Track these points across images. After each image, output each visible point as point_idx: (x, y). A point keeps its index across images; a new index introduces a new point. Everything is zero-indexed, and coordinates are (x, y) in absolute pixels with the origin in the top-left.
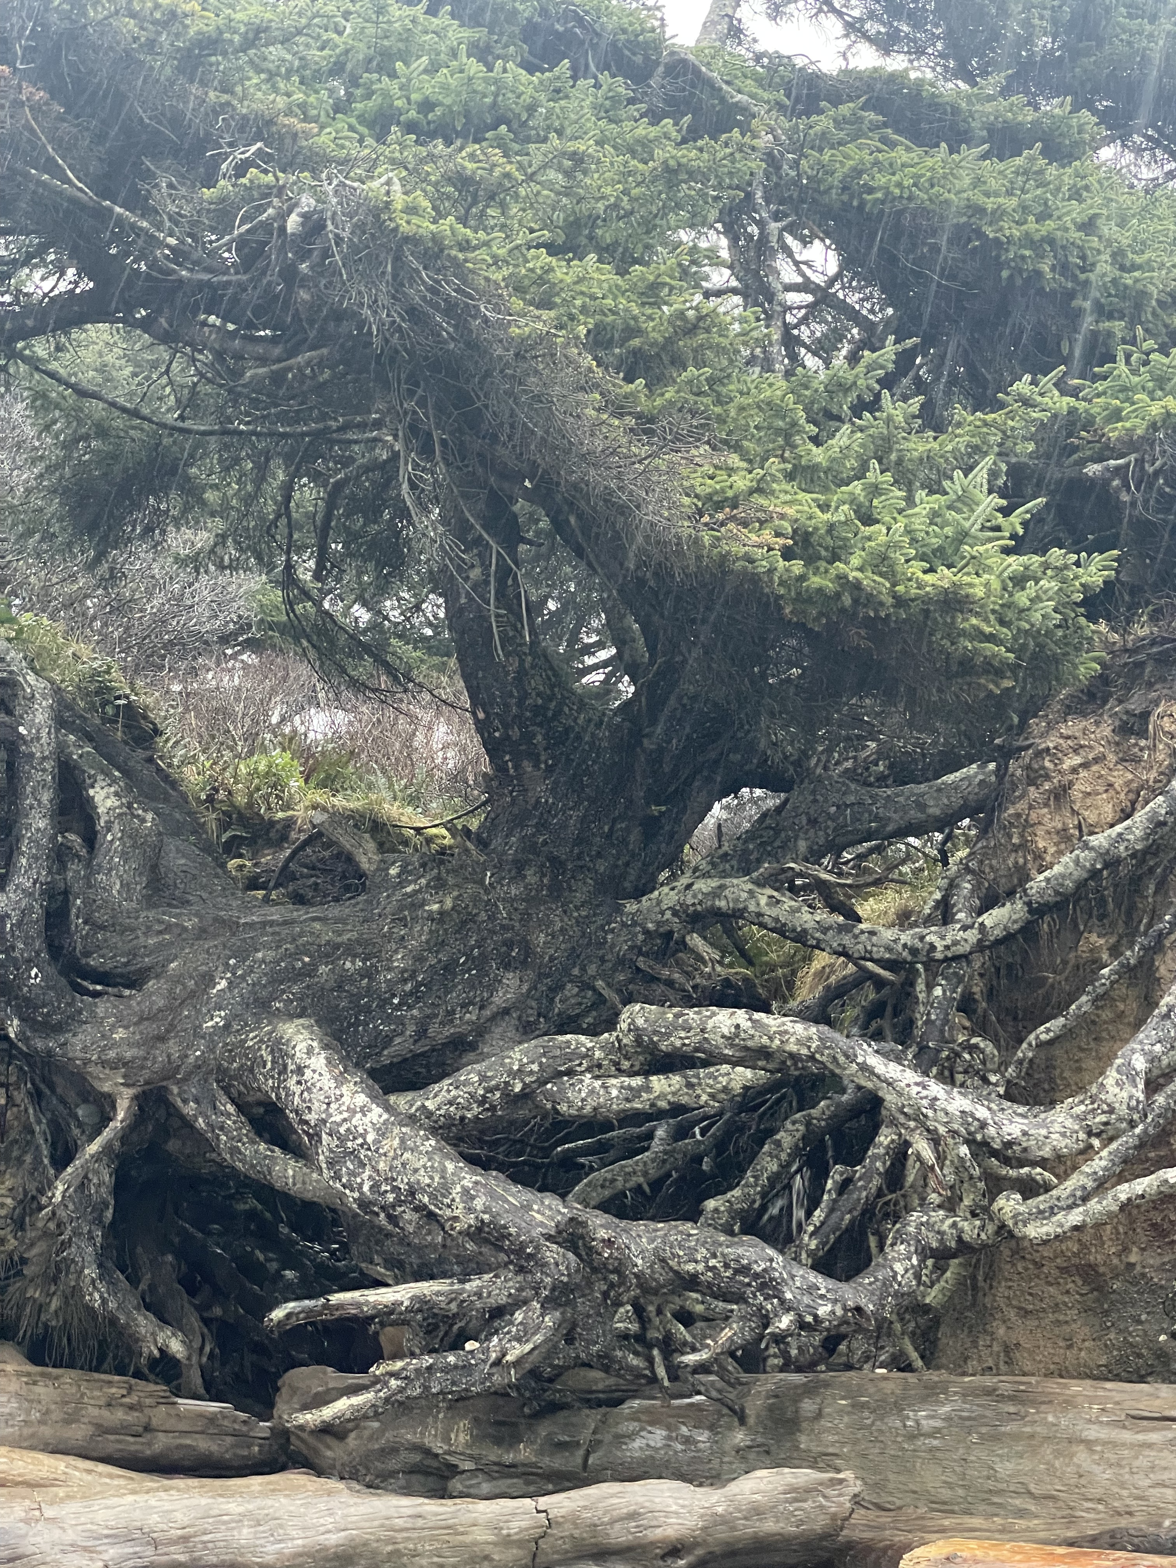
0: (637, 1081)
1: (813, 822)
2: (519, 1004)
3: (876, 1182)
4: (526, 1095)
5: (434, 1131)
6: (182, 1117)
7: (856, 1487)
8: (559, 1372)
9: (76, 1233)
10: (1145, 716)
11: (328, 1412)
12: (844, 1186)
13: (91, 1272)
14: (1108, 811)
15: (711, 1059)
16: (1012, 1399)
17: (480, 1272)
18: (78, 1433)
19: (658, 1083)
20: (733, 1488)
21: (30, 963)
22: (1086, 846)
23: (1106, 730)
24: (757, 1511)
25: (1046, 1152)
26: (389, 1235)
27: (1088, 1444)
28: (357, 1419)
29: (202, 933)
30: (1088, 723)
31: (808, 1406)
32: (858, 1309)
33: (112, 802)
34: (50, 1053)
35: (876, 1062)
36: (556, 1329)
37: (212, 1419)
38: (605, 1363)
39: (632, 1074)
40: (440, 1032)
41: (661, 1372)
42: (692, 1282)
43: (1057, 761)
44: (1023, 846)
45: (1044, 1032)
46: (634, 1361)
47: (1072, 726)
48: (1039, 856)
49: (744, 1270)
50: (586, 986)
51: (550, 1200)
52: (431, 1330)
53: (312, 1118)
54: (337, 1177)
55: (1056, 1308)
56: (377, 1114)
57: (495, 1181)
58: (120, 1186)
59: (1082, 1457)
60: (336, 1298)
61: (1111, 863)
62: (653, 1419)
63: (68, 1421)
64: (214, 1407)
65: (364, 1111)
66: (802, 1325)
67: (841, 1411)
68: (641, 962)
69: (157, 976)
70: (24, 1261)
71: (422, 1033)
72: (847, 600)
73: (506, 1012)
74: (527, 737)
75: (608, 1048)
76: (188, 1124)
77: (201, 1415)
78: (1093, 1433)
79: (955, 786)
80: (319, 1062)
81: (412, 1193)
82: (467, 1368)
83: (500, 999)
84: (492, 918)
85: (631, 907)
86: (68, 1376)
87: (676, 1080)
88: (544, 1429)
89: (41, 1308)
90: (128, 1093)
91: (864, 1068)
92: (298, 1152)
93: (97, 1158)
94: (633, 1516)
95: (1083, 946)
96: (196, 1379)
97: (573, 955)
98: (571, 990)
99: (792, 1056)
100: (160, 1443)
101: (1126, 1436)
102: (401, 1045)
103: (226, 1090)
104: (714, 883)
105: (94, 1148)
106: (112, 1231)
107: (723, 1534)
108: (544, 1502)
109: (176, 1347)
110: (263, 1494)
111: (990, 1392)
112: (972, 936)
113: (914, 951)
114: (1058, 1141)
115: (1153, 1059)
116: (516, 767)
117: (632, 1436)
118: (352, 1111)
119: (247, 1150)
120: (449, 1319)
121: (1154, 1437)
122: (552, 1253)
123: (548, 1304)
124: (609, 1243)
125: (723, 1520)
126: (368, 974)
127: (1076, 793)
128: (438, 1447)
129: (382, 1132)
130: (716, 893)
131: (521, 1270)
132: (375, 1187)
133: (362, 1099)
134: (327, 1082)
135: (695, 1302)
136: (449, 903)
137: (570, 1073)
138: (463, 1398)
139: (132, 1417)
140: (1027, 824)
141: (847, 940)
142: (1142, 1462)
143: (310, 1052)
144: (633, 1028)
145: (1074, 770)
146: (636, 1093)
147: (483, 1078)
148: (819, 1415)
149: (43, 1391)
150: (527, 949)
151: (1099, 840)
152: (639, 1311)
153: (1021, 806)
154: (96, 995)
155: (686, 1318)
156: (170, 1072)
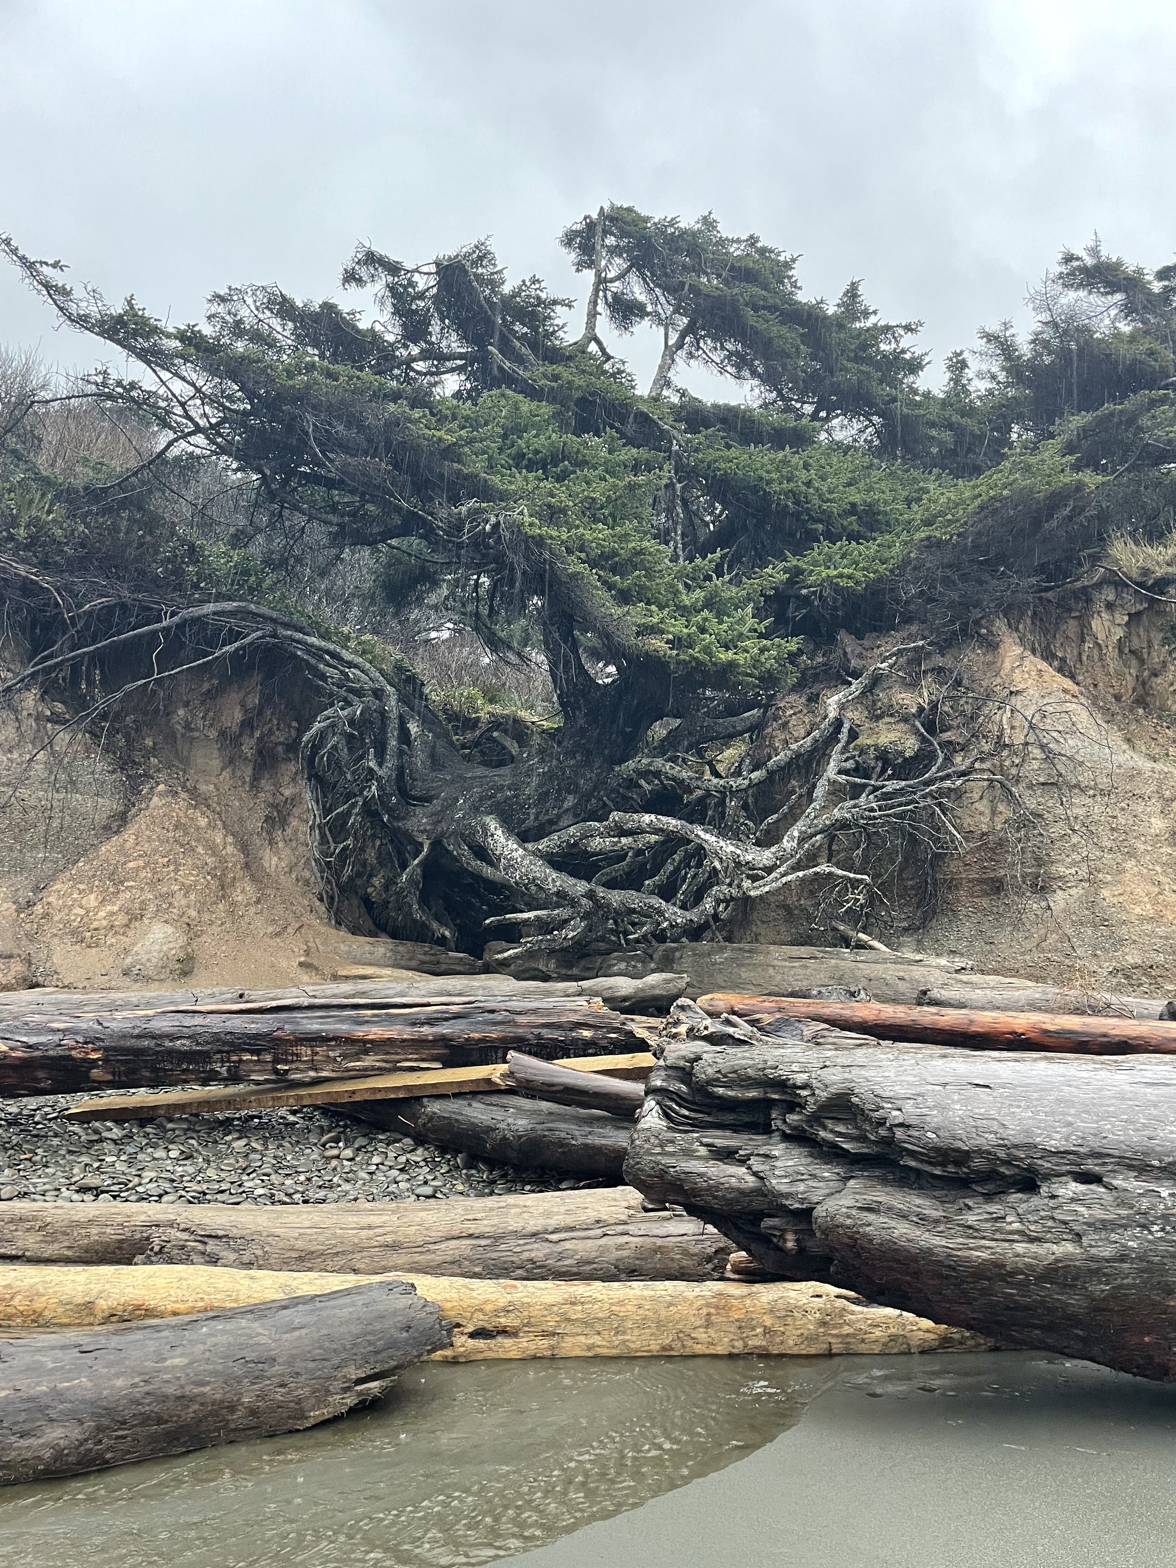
0: (616, 839)
1: (690, 734)
2: (575, 806)
3: (707, 874)
4: (576, 844)
5: (541, 857)
6: (447, 851)
7: (688, 980)
8: (589, 943)
9: (409, 892)
10: (818, 695)
11: (506, 955)
12: (694, 877)
13: (416, 906)
14: (802, 732)
15: (643, 832)
16: (749, 952)
17: (558, 908)
18: (414, 963)
19: (624, 840)
20: (645, 979)
21: (392, 795)
22: (789, 749)
23: (803, 700)
24: (653, 987)
25: (761, 866)
26: (525, 894)
27: (774, 967)
28: (516, 957)
29: (453, 781)
30: (796, 697)
31: (677, 954)
32: (691, 920)
33: (416, 729)
34: (399, 827)
35: (702, 834)
36: (585, 927)
37: (461, 959)
38: (602, 939)
39: (614, 837)
40: (543, 818)
41: (623, 941)
42: (633, 911)
43: (784, 712)
44: (770, 746)
45: (770, 820)
46: (613, 938)
47: (792, 698)
48: (776, 750)
49: (651, 907)
50: (600, 799)
51: (584, 882)
52: (541, 928)
53: (497, 853)
54: (507, 874)
55: (775, 920)
56: (521, 851)
57: (564, 876)
58: (425, 877)
59: (771, 971)
60: (508, 916)
61: (798, 755)
62: (622, 960)
63: (410, 959)
64: (462, 955)
65: (516, 850)
66: (672, 926)
67: (689, 956)
68: (621, 790)
69: (437, 798)
70: (388, 902)
71: (536, 818)
72: (694, 664)
73: (567, 810)
74: (577, 701)
75: (605, 827)
76: (449, 853)
77: (457, 958)
78: (776, 963)
79: (748, 718)
80: (499, 832)
81: (534, 880)
82: (554, 940)
83: (566, 805)
84: (563, 774)
85: (617, 769)
86: (409, 943)
87: (630, 839)
88: (582, 963)
89: (395, 920)
90: (428, 842)
91: (697, 835)
92: (491, 863)
93: (417, 865)
94: (610, 988)
95: (790, 786)
96: (452, 945)
97: (595, 788)
98: (594, 801)
99: (673, 832)
100: (443, 967)
101: (787, 964)
102: (530, 822)
103: (464, 841)
104: (649, 760)
105: (416, 862)
106: (422, 892)
107: (641, 994)
108: (580, 983)
109: (447, 933)
110: (486, 980)
111: (740, 949)
112: (747, 782)
113: (724, 787)
114: (766, 862)
115: (801, 832)
116: (573, 713)
117: (614, 965)
118: (512, 850)
119: (473, 863)
120: (548, 924)
121: (796, 964)
122: (584, 901)
123: (582, 919)
124: (603, 898)
125: (642, 990)
126: (515, 796)
127: (790, 725)
128: (544, 969)
129: (523, 858)
130: (650, 764)
131: (573, 907)
132: (521, 878)
133: (515, 846)
134: (503, 840)
135: (635, 918)
136: (546, 769)
137: (592, 836)
138: (553, 951)
139: (433, 958)
140: (772, 737)
141: (699, 783)
142: (792, 973)
143: (496, 829)
144: (614, 820)
145: (791, 716)
146: (615, 844)
147: (559, 838)
148: (681, 957)
149: (401, 948)
150: (577, 785)
151: (794, 746)
152: (616, 922)
153: (770, 730)
154: (415, 805)
155: (633, 924)
156: (443, 834)
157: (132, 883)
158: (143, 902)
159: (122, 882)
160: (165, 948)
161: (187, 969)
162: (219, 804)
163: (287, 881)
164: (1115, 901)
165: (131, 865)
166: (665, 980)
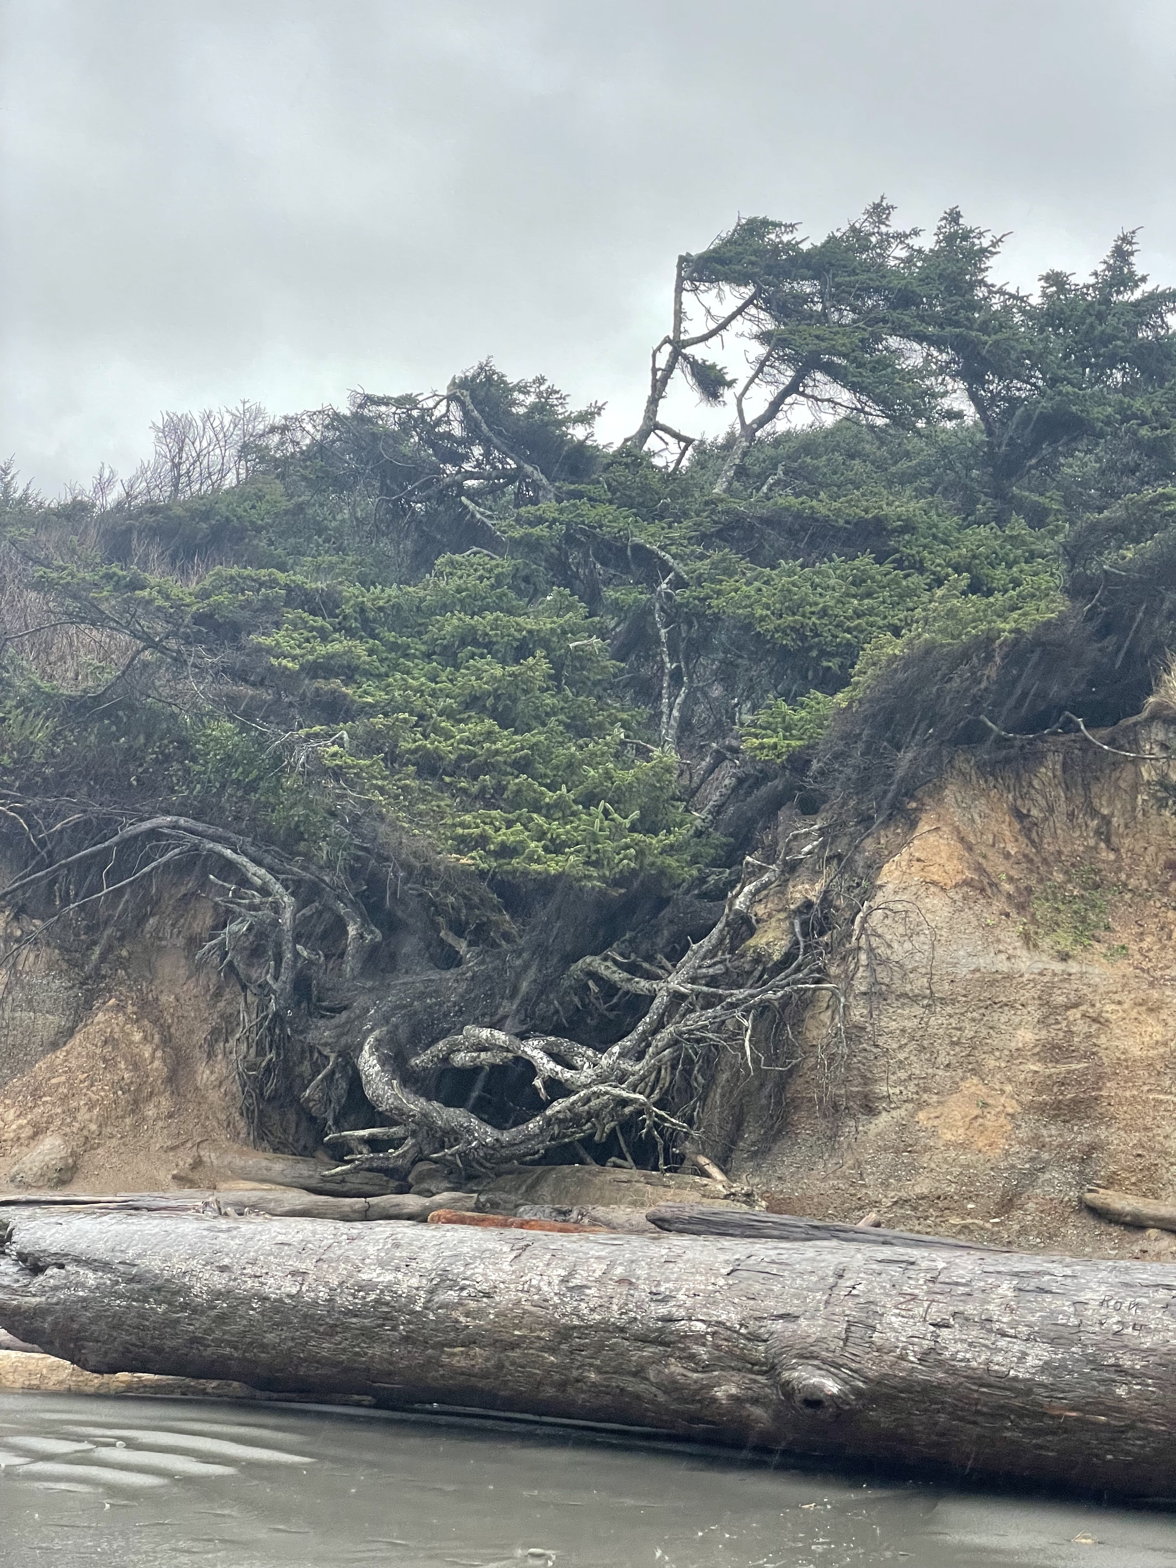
17: (396, 1126)
20: (434, 1198)
36: (413, 1145)
52: (370, 1146)
69: (349, 1008)
82: (387, 1159)
90: (333, 1055)
93: (322, 1080)
94: (398, 1205)
105: (320, 1076)
108: (368, 1199)
123: (411, 1137)
131: (405, 1125)
156: (348, 1047)
157: (48, 1098)
158: (51, 1116)
159: (41, 1097)
160: (47, 1158)
161: (65, 1178)
162: (173, 1015)
163: (214, 1096)
164: (929, 1126)
165: (54, 1081)
166: (453, 1199)
